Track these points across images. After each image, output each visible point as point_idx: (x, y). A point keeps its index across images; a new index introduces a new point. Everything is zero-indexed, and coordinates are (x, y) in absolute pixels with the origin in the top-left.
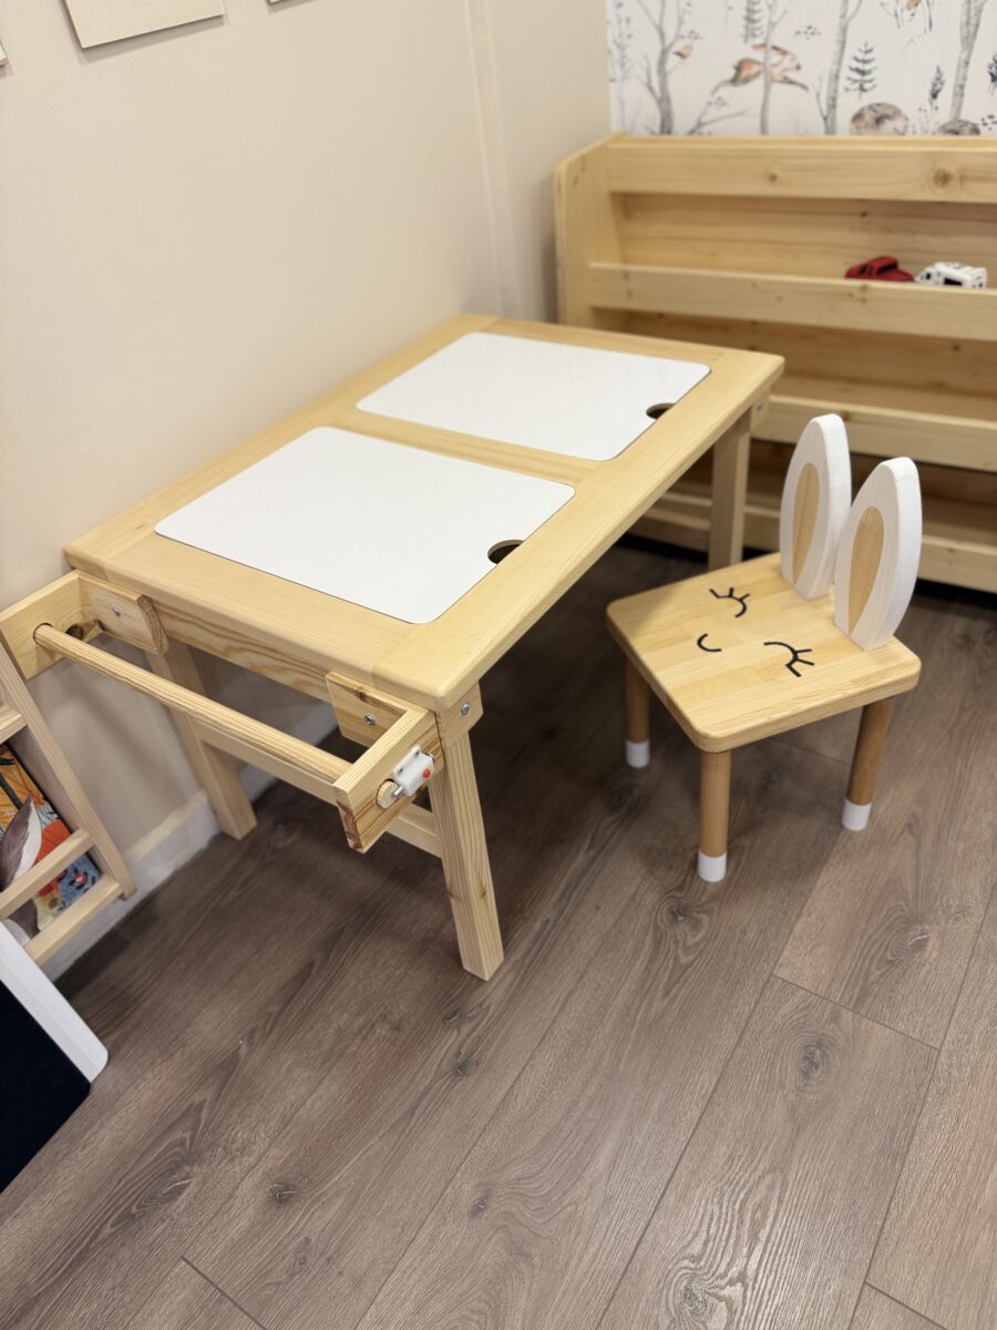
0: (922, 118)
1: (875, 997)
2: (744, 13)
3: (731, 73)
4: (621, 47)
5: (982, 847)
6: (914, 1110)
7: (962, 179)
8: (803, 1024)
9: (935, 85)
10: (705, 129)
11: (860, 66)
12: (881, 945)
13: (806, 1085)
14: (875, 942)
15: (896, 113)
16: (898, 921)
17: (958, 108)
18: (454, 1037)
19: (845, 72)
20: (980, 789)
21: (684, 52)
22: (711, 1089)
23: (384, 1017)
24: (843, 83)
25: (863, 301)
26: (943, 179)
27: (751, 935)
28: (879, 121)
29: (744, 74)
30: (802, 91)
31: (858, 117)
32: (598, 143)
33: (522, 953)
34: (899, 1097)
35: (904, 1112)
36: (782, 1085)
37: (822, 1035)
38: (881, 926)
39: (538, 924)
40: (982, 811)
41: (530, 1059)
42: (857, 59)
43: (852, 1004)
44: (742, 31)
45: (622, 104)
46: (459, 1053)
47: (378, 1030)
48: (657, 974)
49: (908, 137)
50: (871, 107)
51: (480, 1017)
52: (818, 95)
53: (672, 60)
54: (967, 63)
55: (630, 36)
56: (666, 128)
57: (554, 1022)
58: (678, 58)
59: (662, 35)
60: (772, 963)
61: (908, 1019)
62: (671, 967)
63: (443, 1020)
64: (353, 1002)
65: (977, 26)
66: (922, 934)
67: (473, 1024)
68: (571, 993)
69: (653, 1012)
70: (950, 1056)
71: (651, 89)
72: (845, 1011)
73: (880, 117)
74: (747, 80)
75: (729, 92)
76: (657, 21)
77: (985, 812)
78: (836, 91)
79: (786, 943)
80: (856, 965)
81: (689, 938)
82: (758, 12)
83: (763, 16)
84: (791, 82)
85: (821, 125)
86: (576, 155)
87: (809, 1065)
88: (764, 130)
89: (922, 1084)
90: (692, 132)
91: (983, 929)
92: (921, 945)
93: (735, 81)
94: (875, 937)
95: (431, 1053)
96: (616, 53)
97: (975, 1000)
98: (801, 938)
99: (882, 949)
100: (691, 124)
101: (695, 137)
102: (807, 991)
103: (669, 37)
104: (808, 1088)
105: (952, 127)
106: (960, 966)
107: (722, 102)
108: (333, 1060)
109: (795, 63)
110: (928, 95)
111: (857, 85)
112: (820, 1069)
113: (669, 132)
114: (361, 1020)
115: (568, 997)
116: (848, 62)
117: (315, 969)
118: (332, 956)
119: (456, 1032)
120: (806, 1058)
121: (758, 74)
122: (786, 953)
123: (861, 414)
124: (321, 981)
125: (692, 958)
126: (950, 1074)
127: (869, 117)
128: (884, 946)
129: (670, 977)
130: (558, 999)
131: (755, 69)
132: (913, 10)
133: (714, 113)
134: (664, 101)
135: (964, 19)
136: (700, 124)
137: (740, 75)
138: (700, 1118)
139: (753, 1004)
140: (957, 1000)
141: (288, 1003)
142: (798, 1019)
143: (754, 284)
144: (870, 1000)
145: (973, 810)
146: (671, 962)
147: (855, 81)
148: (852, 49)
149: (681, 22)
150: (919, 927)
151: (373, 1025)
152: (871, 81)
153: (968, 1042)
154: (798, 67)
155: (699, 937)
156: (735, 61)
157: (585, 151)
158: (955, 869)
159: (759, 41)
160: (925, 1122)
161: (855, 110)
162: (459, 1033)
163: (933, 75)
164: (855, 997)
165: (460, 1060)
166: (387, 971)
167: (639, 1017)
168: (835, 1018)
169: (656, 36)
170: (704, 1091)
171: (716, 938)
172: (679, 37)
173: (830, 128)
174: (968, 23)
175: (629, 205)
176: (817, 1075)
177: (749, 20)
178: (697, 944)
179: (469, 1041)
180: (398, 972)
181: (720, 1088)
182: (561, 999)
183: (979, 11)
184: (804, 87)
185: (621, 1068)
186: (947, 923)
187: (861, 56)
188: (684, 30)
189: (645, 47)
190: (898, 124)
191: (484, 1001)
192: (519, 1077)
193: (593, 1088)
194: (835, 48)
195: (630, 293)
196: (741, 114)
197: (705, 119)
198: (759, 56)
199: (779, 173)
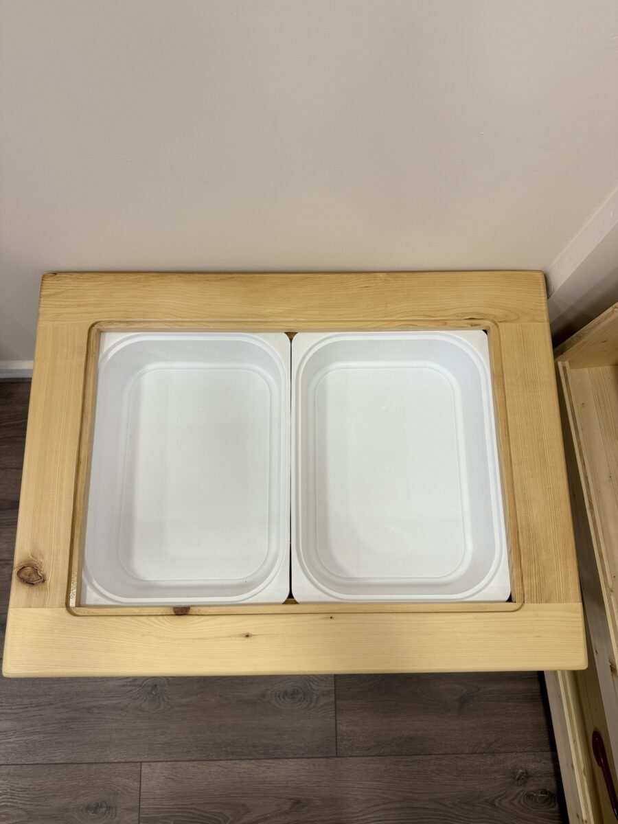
8: (118, 794)
12: (195, 818)
13: (82, 811)
14: (192, 813)
36: (76, 798)
37: (116, 807)
38: (207, 812)
43: (144, 816)
60: (149, 760)
72: (137, 814)
79: (167, 762)
87: (96, 808)
102: (140, 787)
112: (95, 814)
120: (98, 804)
122: (159, 764)
128: (193, 820)
138: (38, 764)
139: (116, 761)
142: (119, 790)
164: (149, 816)
168: (129, 810)
170: (53, 759)
176: (92, 815)
181: (59, 766)
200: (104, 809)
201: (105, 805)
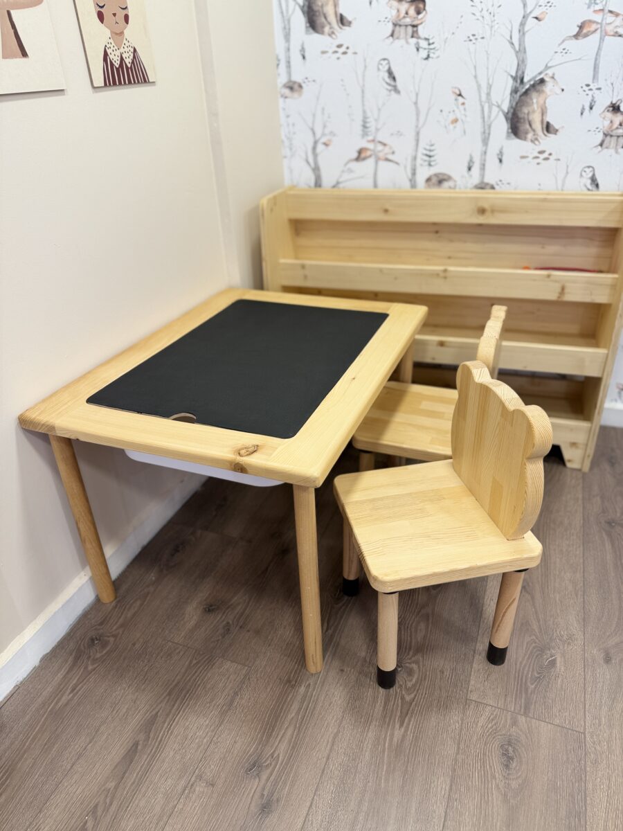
0: (464, 182)
1: (535, 702)
2: (361, 123)
3: (355, 155)
4: (290, 139)
5: (570, 596)
6: (581, 779)
7: (493, 211)
8: (496, 729)
9: (469, 164)
10: (341, 186)
11: (428, 153)
12: (529, 668)
13: (509, 774)
14: (525, 665)
15: (448, 178)
16: (535, 650)
17: (483, 176)
18: (256, 784)
19: (420, 156)
20: (558, 560)
21: (328, 143)
22: (447, 788)
23: (200, 777)
24: (419, 161)
25: (445, 278)
26: (482, 211)
27: (447, 673)
28: (440, 182)
29: (363, 155)
30: (396, 165)
31: (428, 180)
32: (280, 191)
33: (295, 712)
34: (569, 771)
35: (576, 782)
36: (494, 777)
37: (510, 735)
38: (525, 655)
39: (302, 689)
40: (563, 573)
41: (316, 791)
42: (425, 149)
43: (522, 710)
44: (361, 133)
45: (291, 171)
46: (263, 795)
47: (197, 789)
48: (392, 711)
49: (457, 190)
50: (436, 175)
51: (273, 764)
52: (405, 167)
53: (320, 147)
54: (485, 153)
55: (294, 133)
56: (318, 184)
57: (328, 759)
58: (323, 147)
59: (314, 133)
60: (465, 691)
61: (559, 715)
62: (400, 704)
63: (246, 771)
64: (173, 769)
65: (489, 134)
66: (552, 657)
67: (269, 771)
68: (336, 735)
69: (395, 740)
70: (592, 737)
71: (308, 162)
72: (519, 716)
73: (441, 180)
74: (364, 159)
75: (354, 165)
76: (311, 125)
77: (565, 573)
78: (415, 165)
79: (470, 675)
80: (518, 684)
81: (408, 682)
82: (369, 122)
83: (372, 124)
84: (390, 160)
85: (407, 185)
86: (271, 196)
87: (508, 759)
88: (375, 186)
89: (581, 759)
90: (334, 187)
91: (586, 648)
92: (553, 663)
93: (358, 159)
94: (524, 662)
95: (241, 800)
96: (287, 143)
97: (595, 695)
98: (479, 670)
99: (531, 670)
100: (334, 182)
101: (335, 189)
102: (492, 706)
103: (318, 135)
104: (511, 777)
105: (479, 186)
106: (580, 674)
107: (350, 171)
108: (165, 819)
109: (391, 151)
110: (466, 169)
111: (427, 163)
112: (515, 760)
113: (320, 186)
114: (183, 783)
115: (334, 738)
116: (421, 151)
117: (139, 747)
118: (152, 735)
119: (257, 780)
120: (504, 754)
121: (370, 156)
122: (472, 682)
123: (450, 342)
124: (146, 756)
125: (413, 696)
126: (595, 749)
127: (434, 180)
128: (531, 667)
129: (401, 712)
130: (328, 741)
131: (369, 153)
132: (455, 125)
133: (346, 176)
134: (316, 169)
135: (482, 130)
136: (338, 183)
137: (361, 156)
138: (446, 812)
139: (460, 722)
140: (585, 697)
141: (123, 778)
142: (491, 728)
143: (381, 270)
144: (533, 706)
145: (557, 573)
146: (400, 701)
147: (425, 161)
148: (422, 144)
149: (325, 126)
150: (548, 652)
151: (192, 785)
152: (434, 161)
153: (600, 725)
154: (393, 153)
155: (414, 680)
156: (358, 148)
157: (276, 193)
158: (558, 611)
159: (370, 138)
160: (590, 786)
161: (427, 176)
162: (259, 781)
163: (468, 159)
164: (523, 705)
165: (264, 801)
166: (197, 740)
167: (387, 745)
168: (515, 723)
169: (310, 133)
170: (443, 793)
171: (425, 679)
172: (323, 135)
173: (413, 186)
174: (484, 132)
175: (299, 227)
176: (514, 765)
177: (365, 127)
178: (414, 686)
179: (269, 784)
180: (205, 740)
181: (454, 787)
182: (330, 740)
183: (490, 127)
184: (397, 163)
185: (383, 785)
186: (564, 647)
187: (428, 148)
188: (327, 131)
189: (303, 141)
190: (451, 183)
191: (274, 751)
192: (311, 806)
193: (366, 804)
194: (414, 143)
195: (305, 277)
196: (362, 177)
197: (341, 180)
198: (371, 146)
199: (390, 208)
200: (510, 749)
201: (506, 747)
